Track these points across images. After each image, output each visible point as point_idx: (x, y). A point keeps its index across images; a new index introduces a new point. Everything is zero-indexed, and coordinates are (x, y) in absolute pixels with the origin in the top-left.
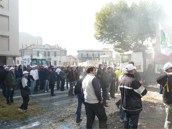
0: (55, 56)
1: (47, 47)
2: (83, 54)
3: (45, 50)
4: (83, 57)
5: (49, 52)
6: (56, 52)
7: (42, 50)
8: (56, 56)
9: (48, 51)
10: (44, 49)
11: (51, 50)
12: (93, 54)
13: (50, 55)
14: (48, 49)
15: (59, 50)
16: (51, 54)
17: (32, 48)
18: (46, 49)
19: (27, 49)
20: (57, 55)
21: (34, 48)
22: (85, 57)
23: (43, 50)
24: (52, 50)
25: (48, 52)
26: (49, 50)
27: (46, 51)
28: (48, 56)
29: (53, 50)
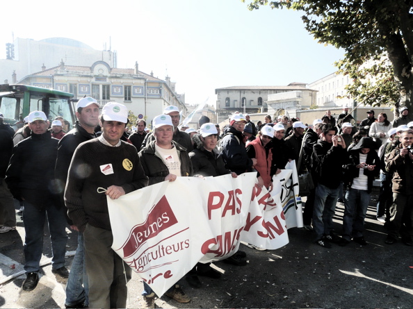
0: (128, 97)
1: (101, 72)
2: (231, 100)
3: (93, 80)
4: (231, 106)
5: (108, 86)
6: (130, 87)
7: (85, 79)
8: (130, 99)
9: (104, 83)
10: (91, 77)
11: (113, 80)
12: (260, 100)
13: (111, 95)
14: (104, 78)
15: (138, 81)
16: (113, 93)
17: (54, 73)
18: (98, 78)
19: (36, 78)
20: (132, 95)
21: (59, 73)
22: (236, 107)
23: (89, 79)
24: (119, 80)
25: (104, 86)
26: (108, 81)
27: (98, 82)
28: (104, 98)
29: (122, 81)
